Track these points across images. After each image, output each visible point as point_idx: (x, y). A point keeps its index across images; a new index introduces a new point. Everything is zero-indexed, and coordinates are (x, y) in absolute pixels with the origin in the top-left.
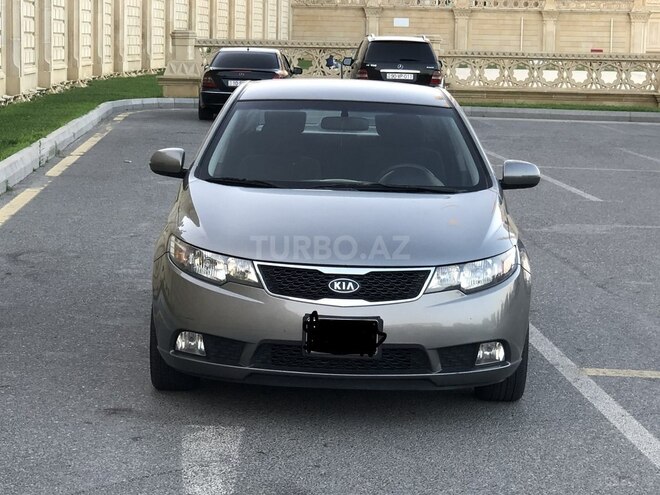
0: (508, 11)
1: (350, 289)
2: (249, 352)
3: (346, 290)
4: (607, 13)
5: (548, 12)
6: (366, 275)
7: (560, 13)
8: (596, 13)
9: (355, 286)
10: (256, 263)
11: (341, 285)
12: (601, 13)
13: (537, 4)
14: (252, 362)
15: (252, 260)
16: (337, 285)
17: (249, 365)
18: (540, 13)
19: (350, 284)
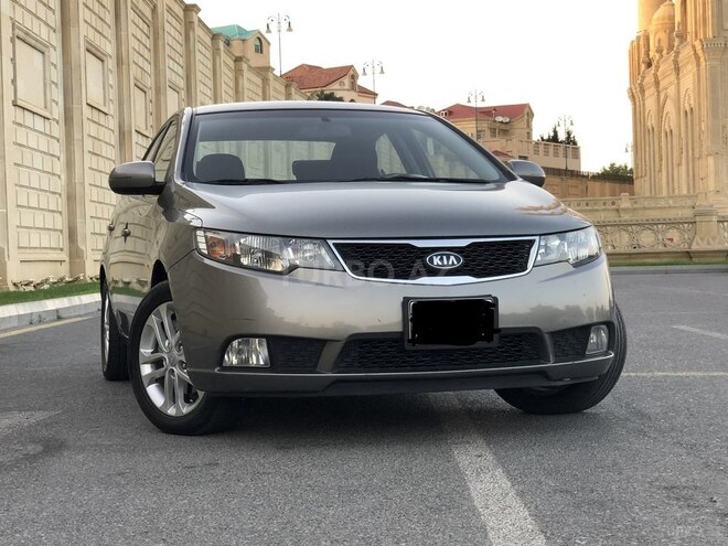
0: (590, 211)
1: (453, 264)
2: (330, 354)
3: (448, 265)
4: (675, 207)
5: (624, 210)
6: (468, 246)
7: (635, 209)
8: (665, 208)
9: (458, 261)
10: (330, 242)
11: (441, 259)
12: (670, 207)
13: (613, 204)
14: (336, 368)
15: (325, 239)
16: (436, 261)
17: (332, 371)
18: (618, 210)
19: (452, 258)
